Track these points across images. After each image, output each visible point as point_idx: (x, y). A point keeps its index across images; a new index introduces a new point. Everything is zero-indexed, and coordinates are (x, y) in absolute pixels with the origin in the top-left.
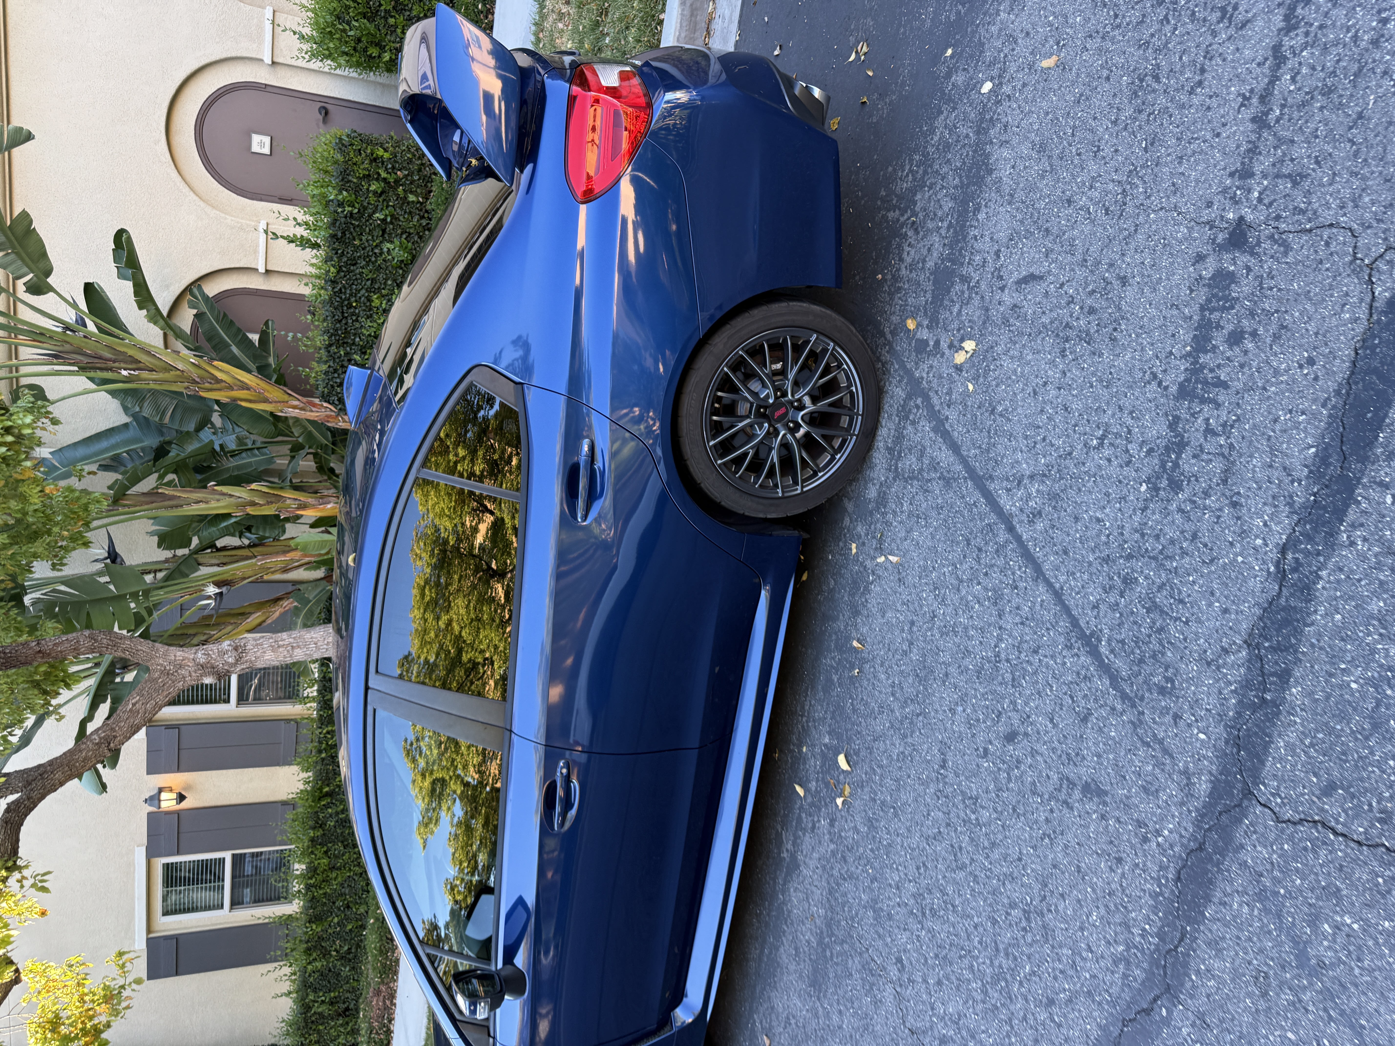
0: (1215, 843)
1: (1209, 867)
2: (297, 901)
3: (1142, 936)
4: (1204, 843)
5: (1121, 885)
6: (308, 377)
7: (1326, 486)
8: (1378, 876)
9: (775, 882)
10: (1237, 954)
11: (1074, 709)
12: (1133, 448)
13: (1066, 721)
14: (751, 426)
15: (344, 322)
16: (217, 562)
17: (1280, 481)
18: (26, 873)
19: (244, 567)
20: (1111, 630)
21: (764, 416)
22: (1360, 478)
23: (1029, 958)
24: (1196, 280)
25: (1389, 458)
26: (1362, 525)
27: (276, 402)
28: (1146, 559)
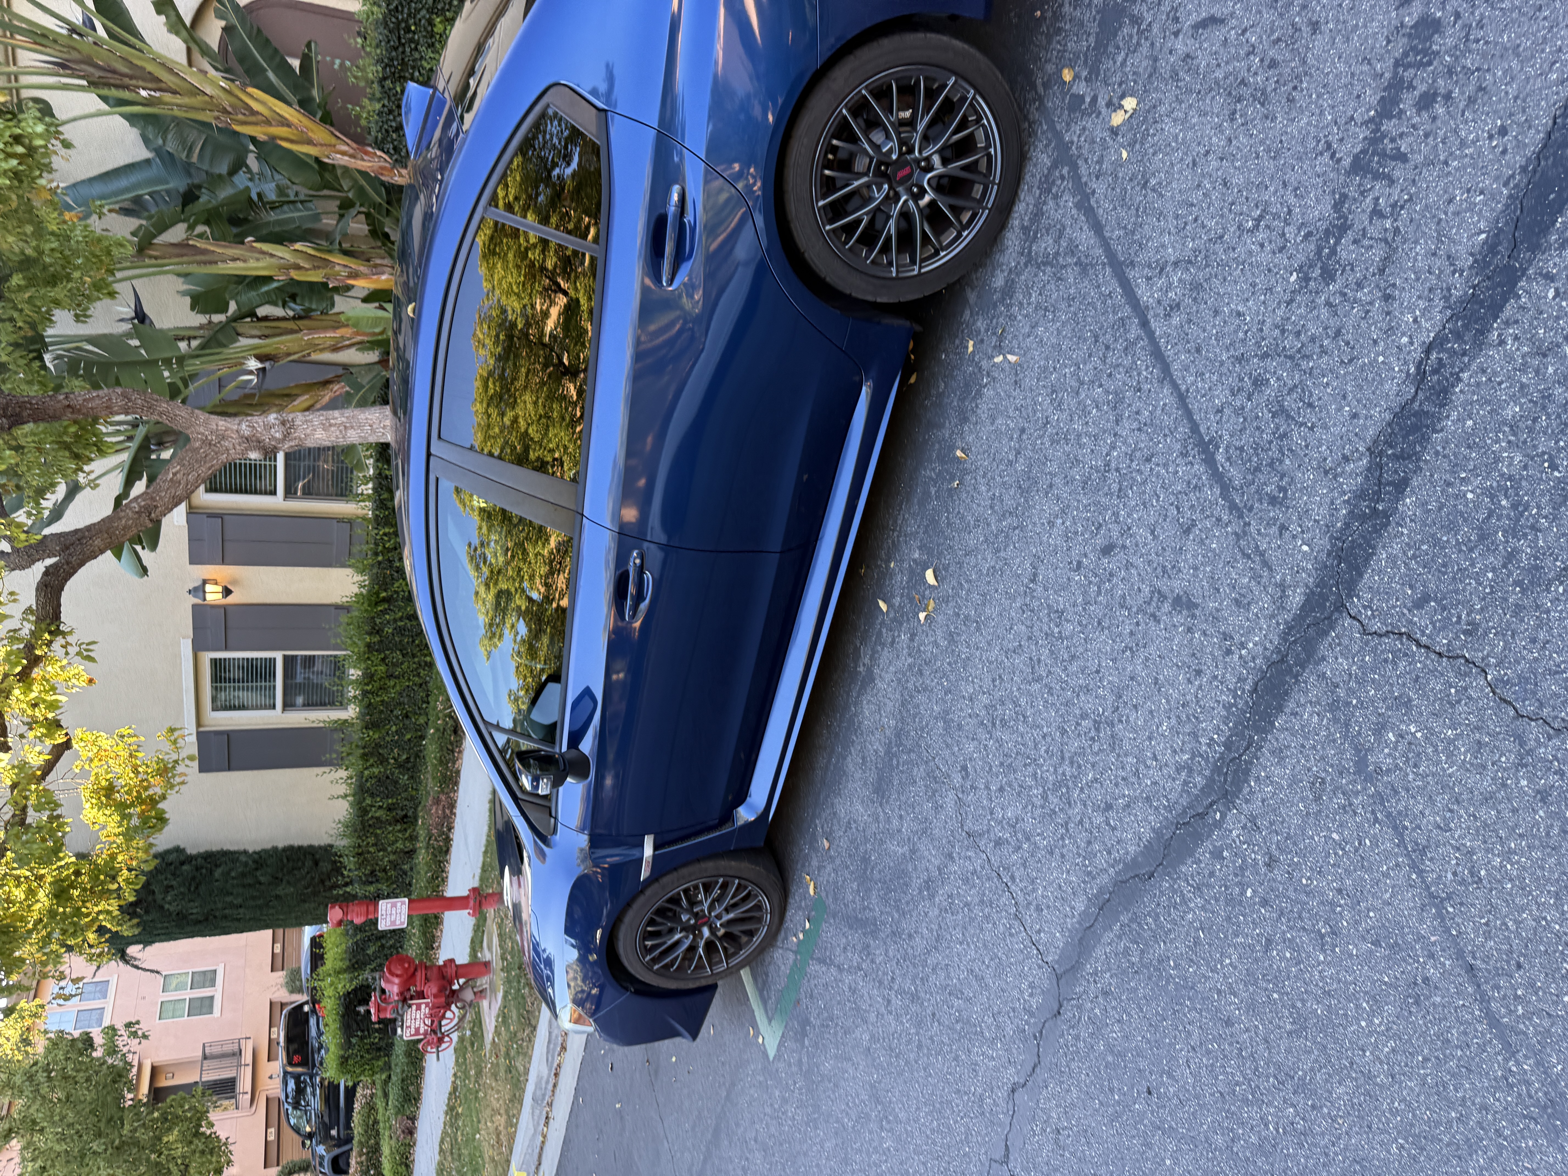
0: (1297, 655)
1: (1288, 679)
2: (352, 706)
3: (1209, 745)
4: (1287, 655)
5: (1196, 697)
6: (358, 117)
7: (1489, 278)
8: (1451, 686)
9: (848, 695)
10: (1299, 762)
11: (1178, 520)
12: (1290, 232)
13: (1168, 532)
14: (868, 186)
15: (400, 49)
16: (258, 333)
17: (1441, 272)
18: (69, 639)
19: (289, 341)
20: (1231, 436)
21: (884, 175)
22: (1526, 269)
23: (1093, 766)
24: (1397, 28)
25: (1562, 247)
26: (1516, 322)
27: (322, 145)
28: (1282, 358)
